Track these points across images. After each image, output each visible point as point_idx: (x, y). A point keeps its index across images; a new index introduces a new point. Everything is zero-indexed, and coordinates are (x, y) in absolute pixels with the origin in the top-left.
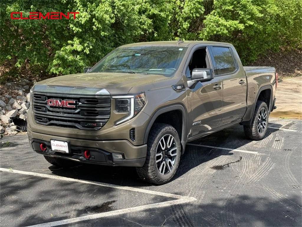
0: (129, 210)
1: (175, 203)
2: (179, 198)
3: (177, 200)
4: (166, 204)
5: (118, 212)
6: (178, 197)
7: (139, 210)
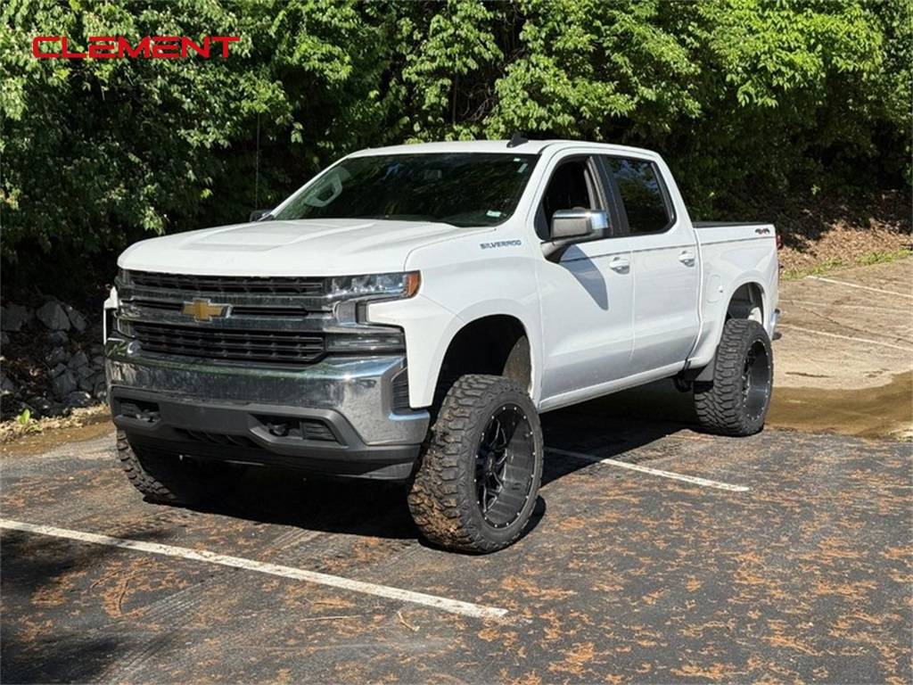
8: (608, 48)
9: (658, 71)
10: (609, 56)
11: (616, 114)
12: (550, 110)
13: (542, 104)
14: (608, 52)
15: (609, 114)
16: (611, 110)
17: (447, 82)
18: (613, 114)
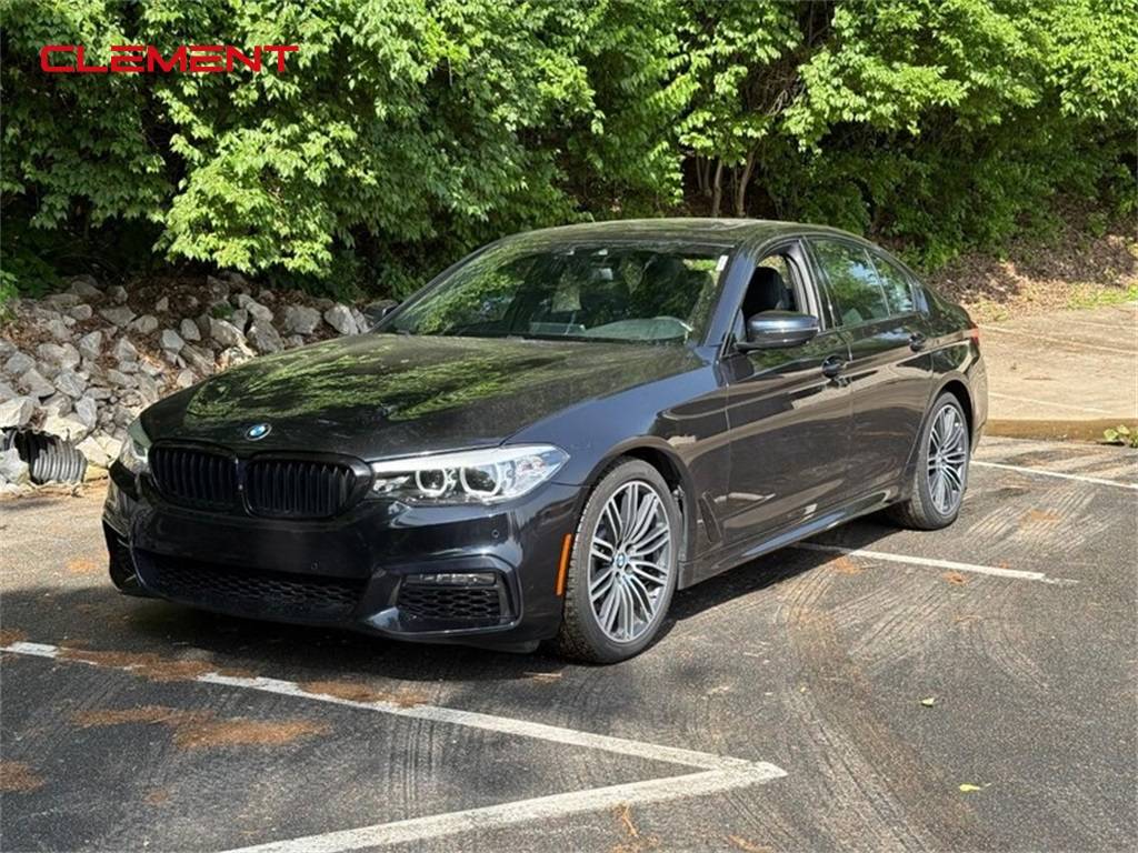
0: (467, 817)
1: (686, 791)
2: (704, 766)
3: (693, 776)
4: (643, 793)
5: (416, 826)
6: (699, 761)
7: (513, 820)
8: (934, 28)
9: (994, 54)
10: (937, 38)
11: (946, 103)
12: (870, 100)
13: (859, 93)
14: (935, 33)
15: (937, 104)
16: (940, 98)
17: (743, 70)
18: (942, 103)
